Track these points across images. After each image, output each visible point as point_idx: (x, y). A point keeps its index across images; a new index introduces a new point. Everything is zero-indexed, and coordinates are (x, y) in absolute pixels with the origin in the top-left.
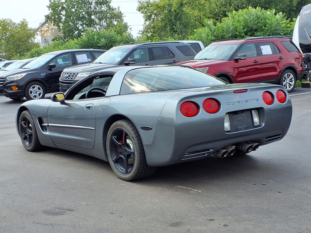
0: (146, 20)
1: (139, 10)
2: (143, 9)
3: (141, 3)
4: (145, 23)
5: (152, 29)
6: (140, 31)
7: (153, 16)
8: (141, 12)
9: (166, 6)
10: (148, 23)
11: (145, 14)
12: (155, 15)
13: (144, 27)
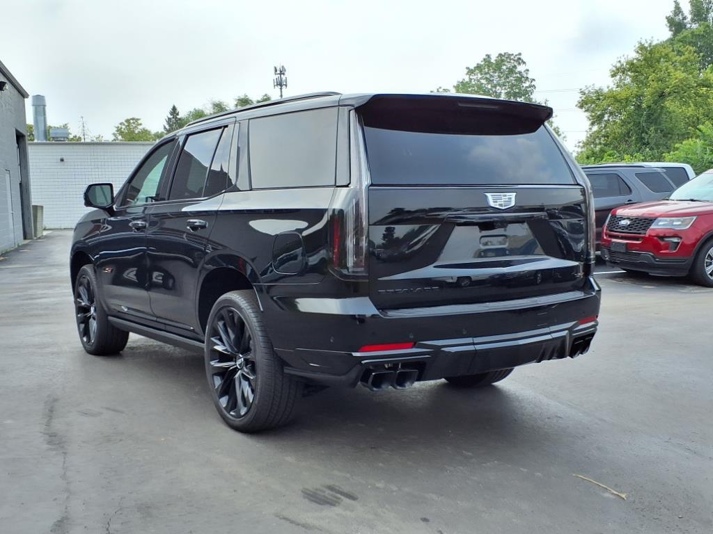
0: (593, 124)
1: (581, 107)
2: (589, 105)
3: (584, 94)
4: (591, 129)
5: (603, 139)
6: (580, 142)
7: (606, 118)
8: (584, 109)
9: (630, 99)
10: (595, 128)
11: (592, 112)
12: (611, 114)
13: (588, 135)
